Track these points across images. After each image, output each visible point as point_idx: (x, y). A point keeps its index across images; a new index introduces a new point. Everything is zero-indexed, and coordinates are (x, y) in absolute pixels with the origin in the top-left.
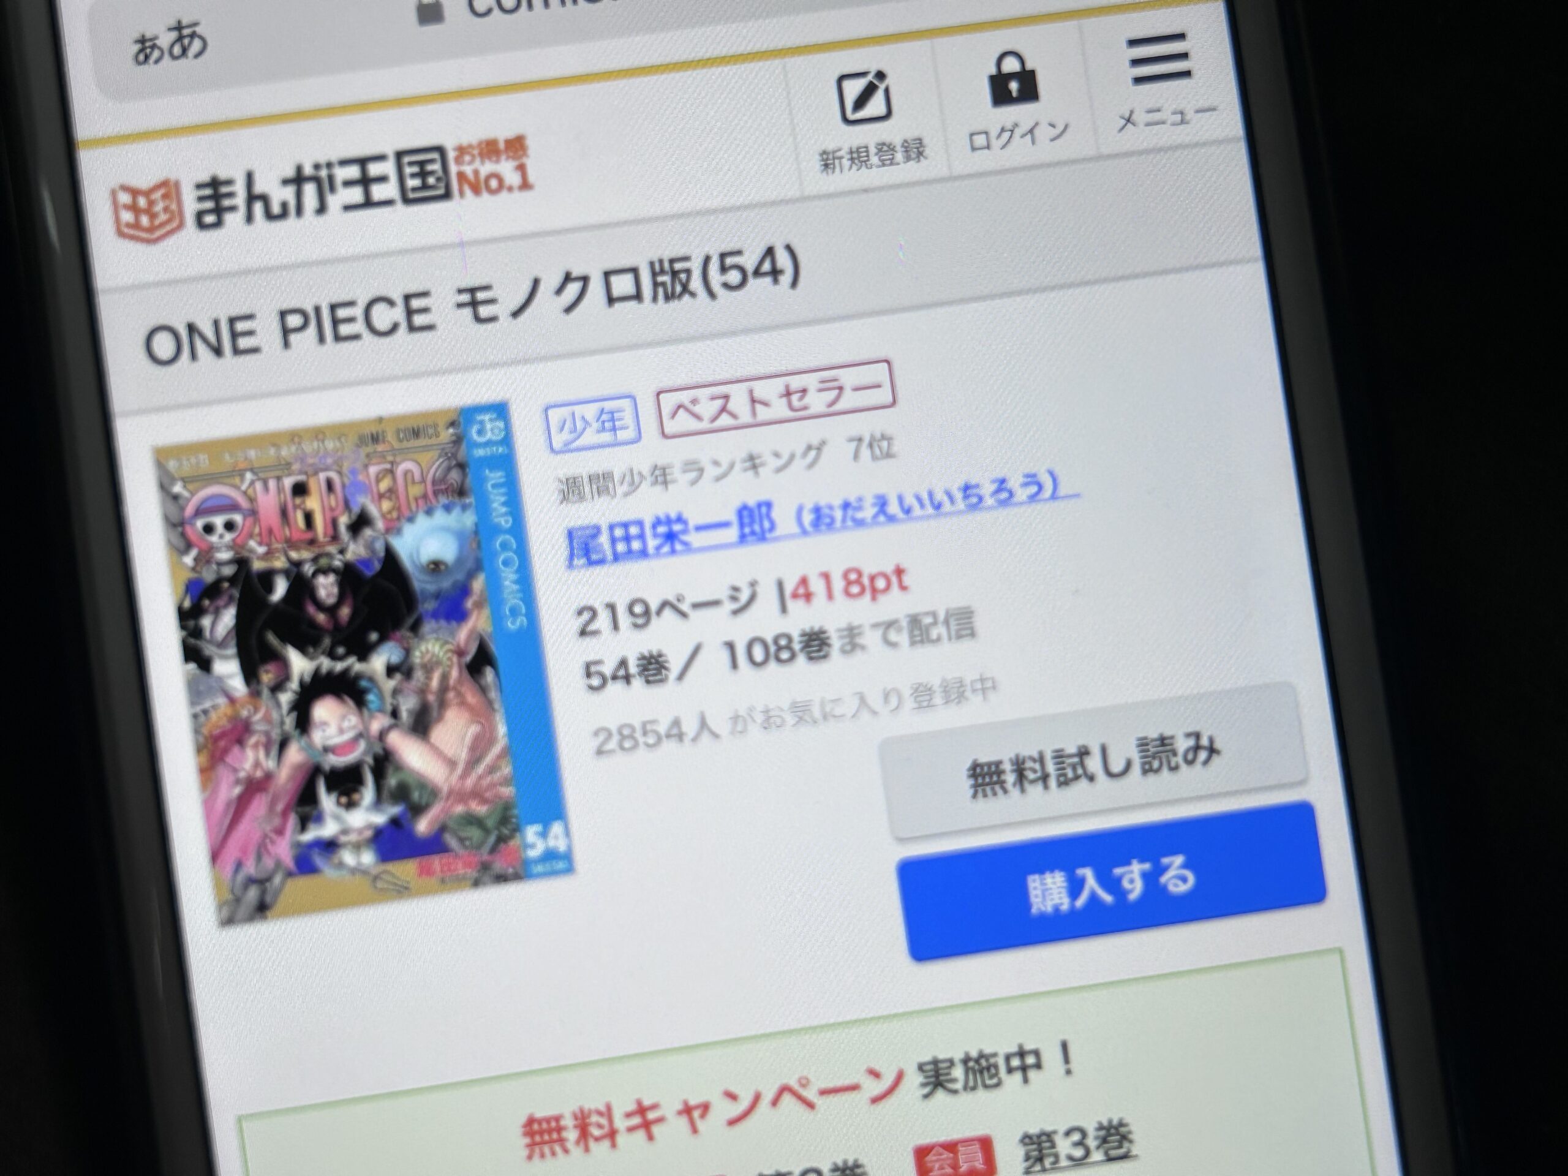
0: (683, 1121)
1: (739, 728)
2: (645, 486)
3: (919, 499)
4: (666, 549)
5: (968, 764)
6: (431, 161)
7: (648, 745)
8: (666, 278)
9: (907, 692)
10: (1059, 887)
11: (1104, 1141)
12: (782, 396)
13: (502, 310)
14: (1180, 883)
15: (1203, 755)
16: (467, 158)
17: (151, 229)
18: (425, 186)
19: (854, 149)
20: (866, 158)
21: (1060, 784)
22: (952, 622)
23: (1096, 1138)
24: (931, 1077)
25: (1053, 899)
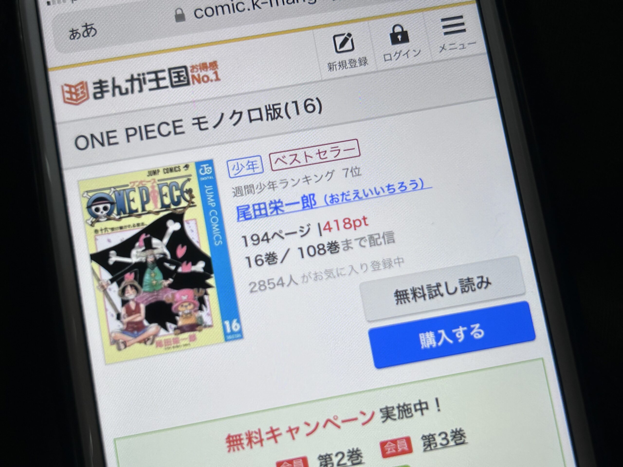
0: (289, 434)
1: (305, 280)
2: (266, 188)
3: (370, 190)
5: (394, 291)
6: (182, 71)
7: (270, 288)
8: (272, 112)
9: (369, 265)
10: (432, 338)
11: (454, 437)
12: (317, 154)
13: (210, 125)
14: (478, 334)
15: (484, 285)
16: (195, 70)
17: (76, 100)
18: (180, 81)
19: (341, 62)
21: (430, 298)
22: (386, 237)
23: (451, 436)
24: (385, 414)
25: (429, 343)
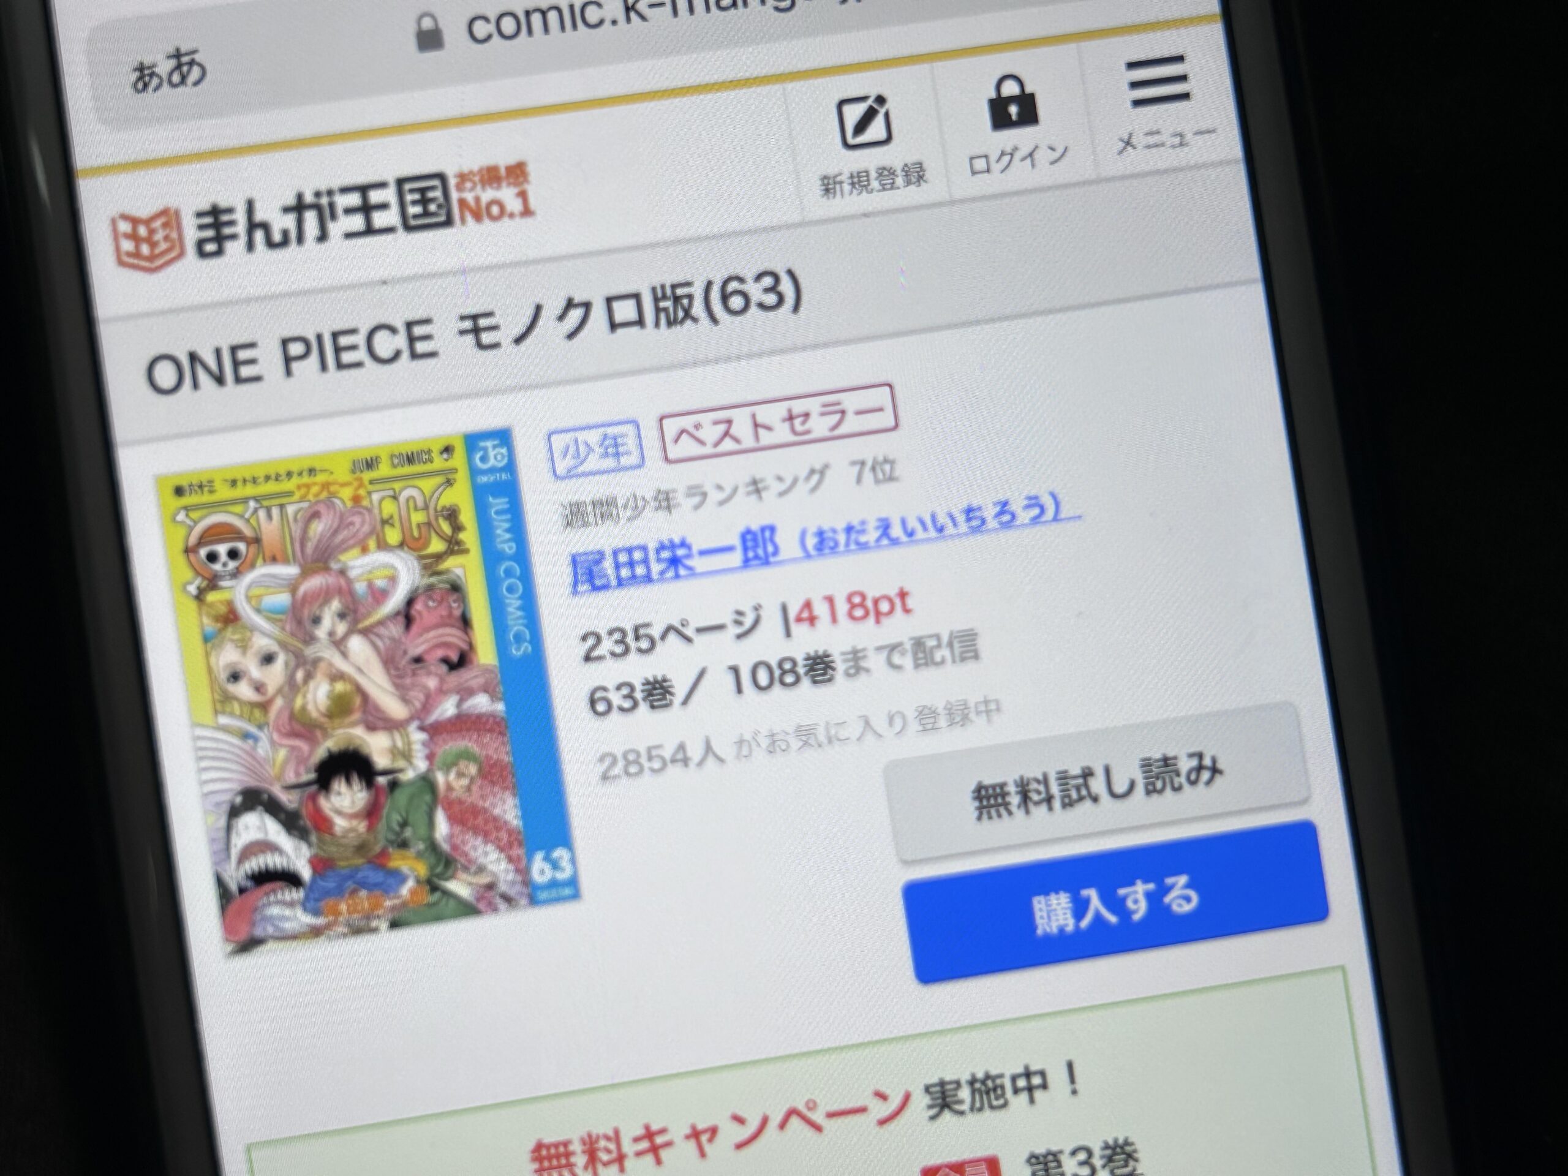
0: (692, 1145)
1: (745, 751)
2: (647, 509)
3: (922, 523)
4: (670, 574)
5: (973, 786)
6: (433, 188)
7: (653, 770)
8: (668, 304)
9: (911, 715)
10: (1063, 908)
11: (1110, 1159)
12: (784, 420)
13: (505, 336)
14: (1183, 902)
15: (1206, 775)
16: (468, 185)
17: (151, 258)
18: (426, 214)
19: (855, 174)
20: (866, 183)
21: (1064, 806)
22: (956, 645)
23: (1102, 1157)
24: (938, 1098)
25: (1057, 920)
